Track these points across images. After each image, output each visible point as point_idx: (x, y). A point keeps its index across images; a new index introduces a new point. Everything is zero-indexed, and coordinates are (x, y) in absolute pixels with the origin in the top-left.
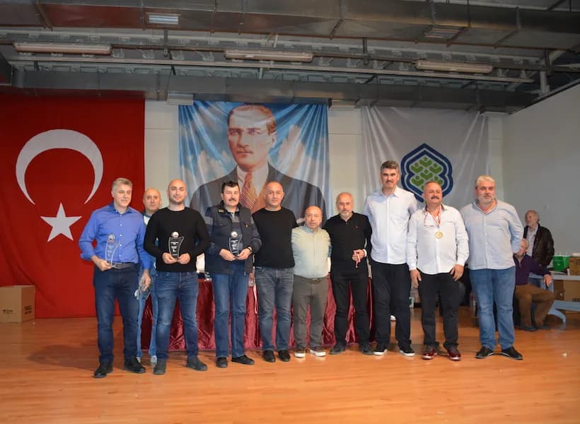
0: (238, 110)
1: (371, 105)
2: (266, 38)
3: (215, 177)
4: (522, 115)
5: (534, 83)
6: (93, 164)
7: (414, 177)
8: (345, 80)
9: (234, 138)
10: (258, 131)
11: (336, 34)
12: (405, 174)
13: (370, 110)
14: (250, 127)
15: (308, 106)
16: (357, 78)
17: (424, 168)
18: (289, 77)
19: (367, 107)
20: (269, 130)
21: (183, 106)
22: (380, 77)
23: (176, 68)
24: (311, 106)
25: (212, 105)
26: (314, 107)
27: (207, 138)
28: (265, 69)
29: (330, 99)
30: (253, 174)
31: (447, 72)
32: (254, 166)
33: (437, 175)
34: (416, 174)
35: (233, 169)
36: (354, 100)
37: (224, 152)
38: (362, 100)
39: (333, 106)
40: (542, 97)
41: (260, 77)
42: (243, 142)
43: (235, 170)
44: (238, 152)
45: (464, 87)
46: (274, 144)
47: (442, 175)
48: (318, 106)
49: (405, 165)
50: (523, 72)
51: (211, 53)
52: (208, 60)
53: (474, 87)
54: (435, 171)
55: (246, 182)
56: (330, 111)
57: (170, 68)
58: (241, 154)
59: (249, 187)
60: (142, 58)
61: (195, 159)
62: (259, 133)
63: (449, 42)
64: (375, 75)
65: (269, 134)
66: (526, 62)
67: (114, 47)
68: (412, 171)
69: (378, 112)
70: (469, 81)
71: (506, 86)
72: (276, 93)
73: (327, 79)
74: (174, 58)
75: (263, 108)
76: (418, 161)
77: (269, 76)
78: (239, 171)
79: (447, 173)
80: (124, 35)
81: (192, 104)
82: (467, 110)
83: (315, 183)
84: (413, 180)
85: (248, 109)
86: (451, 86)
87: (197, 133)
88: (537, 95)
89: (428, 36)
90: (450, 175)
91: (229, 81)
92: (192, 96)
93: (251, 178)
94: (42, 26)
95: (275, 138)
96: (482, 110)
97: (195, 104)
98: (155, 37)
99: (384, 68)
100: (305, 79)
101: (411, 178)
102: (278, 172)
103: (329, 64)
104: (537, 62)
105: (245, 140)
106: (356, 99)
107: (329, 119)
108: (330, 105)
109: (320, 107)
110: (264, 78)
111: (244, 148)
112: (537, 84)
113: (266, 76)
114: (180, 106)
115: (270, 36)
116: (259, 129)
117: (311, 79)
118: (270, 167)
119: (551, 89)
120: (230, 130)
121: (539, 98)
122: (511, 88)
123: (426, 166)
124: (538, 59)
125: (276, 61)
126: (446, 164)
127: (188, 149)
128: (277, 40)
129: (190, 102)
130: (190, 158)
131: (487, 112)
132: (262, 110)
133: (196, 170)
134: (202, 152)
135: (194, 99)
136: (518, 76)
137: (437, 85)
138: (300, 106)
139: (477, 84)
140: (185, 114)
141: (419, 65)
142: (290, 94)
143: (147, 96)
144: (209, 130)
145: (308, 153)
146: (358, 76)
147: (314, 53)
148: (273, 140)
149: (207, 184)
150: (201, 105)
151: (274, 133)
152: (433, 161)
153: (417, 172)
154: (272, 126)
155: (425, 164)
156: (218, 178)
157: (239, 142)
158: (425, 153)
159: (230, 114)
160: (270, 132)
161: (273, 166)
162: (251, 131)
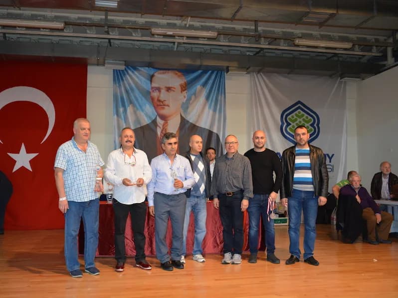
0: (158, 73)
1: (259, 72)
2: (180, 20)
4: (372, 81)
5: (383, 56)
6: (48, 113)
7: (290, 126)
8: (239, 53)
9: (155, 95)
10: (174, 89)
11: (236, 18)
12: (284, 124)
13: (257, 76)
14: (168, 86)
15: (210, 72)
16: (248, 51)
17: (299, 120)
18: (196, 49)
19: (255, 73)
20: (182, 89)
21: (117, 70)
22: (265, 51)
23: (112, 41)
25: (140, 68)
26: (216, 72)
28: (179, 43)
29: (228, 67)
30: (169, 122)
31: (316, 47)
32: (170, 116)
33: (309, 124)
34: (292, 124)
35: (154, 118)
36: (245, 68)
38: (251, 69)
39: (230, 72)
40: (388, 67)
41: (175, 50)
42: (162, 97)
43: (156, 118)
44: (158, 105)
45: (328, 59)
46: (186, 99)
47: (312, 125)
48: (218, 71)
49: (284, 117)
50: (375, 47)
51: (139, 30)
52: (137, 36)
53: (336, 58)
54: (307, 122)
55: (163, 129)
56: (227, 76)
57: (107, 41)
58: (161, 107)
59: (166, 132)
60: (86, 33)
61: (125, 111)
62: (174, 91)
63: (321, 24)
64: (262, 49)
65: (181, 92)
66: (377, 40)
67: (66, 24)
68: (289, 121)
69: (263, 76)
70: (333, 55)
71: (360, 58)
72: (187, 61)
73: (226, 52)
74: (110, 33)
75: (177, 73)
76: (293, 114)
77: (181, 49)
78: (158, 120)
79: (316, 123)
80: (73, 15)
81: (124, 69)
82: (331, 76)
83: (215, 131)
84: (290, 129)
85: (166, 73)
86: (319, 58)
88: (384, 65)
89: (305, 19)
90: (318, 125)
91: (152, 52)
92: (124, 62)
93: (167, 126)
94: (12, 6)
95: (186, 95)
96: (342, 77)
97: (125, 69)
98: (97, 17)
99: (269, 44)
100: (209, 51)
101: (289, 127)
102: (188, 122)
103: (227, 41)
104: (385, 40)
105: (164, 95)
106: (247, 67)
107: (226, 81)
108: (228, 71)
109: (220, 72)
110: (178, 50)
111: (162, 102)
112: (384, 57)
113: (180, 49)
114: (114, 70)
115: (184, 18)
117: (214, 51)
119: (396, 61)
120: (152, 88)
121: (386, 68)
122: (364, 60)
123: (300, 118)
124: (385, 38)
125: (188, 37)
126: (315, 117)
127: (120, 103)
128: (189, 21)
129: (123, 68)
130: (121, 110)
131: (346, 78)
132: (176, 74)
133: (126, 119)
134: (130, 106)
135: (125, 65)
136: (370, 51)
137: (308, 57)
138: (205, 72)
139: (338, 57)
140: (118, 76)
141: (297, 42)
142: (198, 63)
143: (89, 61)
145: (210, 107)
146: (248, 49)
147: (218, 32)
148: (185, 97)
150: (130, 70)
151: (185, 91)
152: (305, 114)
153: (293, 122)
154: (184, 86)
155: (299, 116)
156: (142, 125)
157: (158, 97)
158: (299, 108)
159: (152, 76)
160: (182, 90)
161: (184, 117)
162: (169, 89)
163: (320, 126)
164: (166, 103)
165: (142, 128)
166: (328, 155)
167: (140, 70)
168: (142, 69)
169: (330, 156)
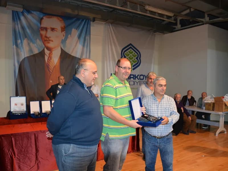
0: (46, 17)
3: (33, 53)
9: (43, 33)
10: (56, 30)
14: (52, 27)
16: (105, 9)
17: (130, 55)
20: (62, 29)
21: (15, 11)
24: (83, 20)
25: (33, 12)
26: (85, 21)
27: (28, 31)
29: (94, 18)
30: (53, 52)
33: (135, 58)
35: (42, 49)
36: (105, 20)
37: (38, 40)
38: (109, 20)
40: (178, 29)
41: (59, 1)
42: (48, 35)
43: (44, 50)
44: (45, 40)
46: (64, 37)
47: (137, 58)
49: (123, 53)
50: (173, 17)
54: (134, 57)
55: (49, 57)
56: (92, 24)
58: (47, 41)
59: (51, 59)
61: (21, 42)
62: (56, 31)
68: (125, 56)
75: (60, 18)
76: (128, 51)
77: (63, 2)
78: (46, 50)
79: (139, 57)
85: (51, 17)
87: (23, 28)
90: (140, 58)
92: (22, 6)
93: (52, 55)
95: (64, 34)
97: (23, 12)
99: (121, 6)
100: (81, 6)
102: (66, 52)
105: (49, 34)
106: (107, 19)
108: (94, 21)
109: (87, 21)
110: (61, 2)
111: (48, 38)
114: (13, 11)
116: (56, 29)
118: (62, 49)
120: (42, 27)
123: (131, 54)
126: (139, 54)
129: (20, 10)
131: (157, 33)
132: (59, 19)
134: (26, 39)
138: (78, 19)
140: (16, 16)
141: (147, 7)
142: (76, 13)
144: (30, 27)
148: (64, 35)
149: (27, 57)
150: (25, 12)
151: (65, 32)
152: (134, 51)
153: (127, 56)
154: (63, 28)
155: (130, 52)
156: (34, 54)
157: (46, 34)
158: (131, 48)
159: (42, 19)
160: (62, 31)
161: (63, 49)
162: (53, 29)
163: (141, 59)
164: (51, 39)
165: (34, 56)
166: (145, 76)
167: (33, 14)
168: (35, 13)
169: (146, 76)
